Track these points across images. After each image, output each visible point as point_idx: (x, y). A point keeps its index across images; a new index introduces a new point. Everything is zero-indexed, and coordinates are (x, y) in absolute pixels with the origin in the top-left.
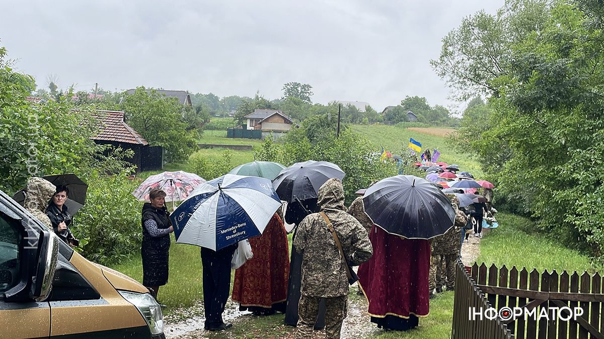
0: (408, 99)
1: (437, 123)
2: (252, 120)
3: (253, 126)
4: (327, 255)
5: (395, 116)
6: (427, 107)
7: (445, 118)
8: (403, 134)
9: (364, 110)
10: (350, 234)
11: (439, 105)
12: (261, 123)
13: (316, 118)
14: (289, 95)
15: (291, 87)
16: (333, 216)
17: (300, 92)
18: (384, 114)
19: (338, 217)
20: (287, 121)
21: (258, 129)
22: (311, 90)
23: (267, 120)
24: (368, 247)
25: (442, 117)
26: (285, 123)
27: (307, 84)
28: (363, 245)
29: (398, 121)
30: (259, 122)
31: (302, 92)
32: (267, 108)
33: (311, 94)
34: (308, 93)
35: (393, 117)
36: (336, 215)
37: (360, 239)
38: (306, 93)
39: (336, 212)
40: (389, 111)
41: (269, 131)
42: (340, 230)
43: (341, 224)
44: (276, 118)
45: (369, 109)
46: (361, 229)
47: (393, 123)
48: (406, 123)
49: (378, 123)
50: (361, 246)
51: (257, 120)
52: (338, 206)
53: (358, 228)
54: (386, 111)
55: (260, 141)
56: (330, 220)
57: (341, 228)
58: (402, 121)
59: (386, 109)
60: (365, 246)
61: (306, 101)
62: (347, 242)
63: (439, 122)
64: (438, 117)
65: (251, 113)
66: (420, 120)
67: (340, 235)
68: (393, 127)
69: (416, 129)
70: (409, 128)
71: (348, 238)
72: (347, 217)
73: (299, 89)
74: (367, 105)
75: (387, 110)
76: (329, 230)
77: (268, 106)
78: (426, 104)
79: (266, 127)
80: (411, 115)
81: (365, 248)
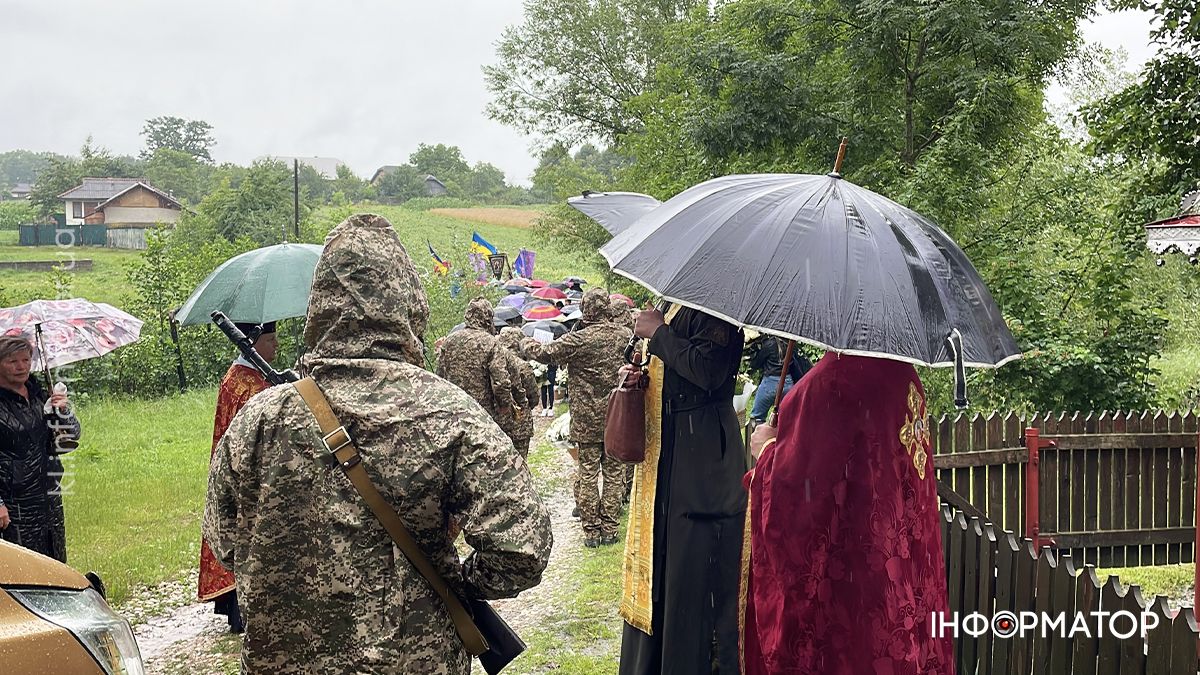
0: (425, 151)
1: (485, 198)
2: (76, 203)
3: (81, 218)
4: (327, 578)
5: (401, 185)
6: (463, 167)
7: (498, 188)
8: (423, 221)
9: (334, 176)
10: (428, 475)
11: (486, 162)
12: (101, 210)
13: (233, 197)
14: (160, 145)
15: (162, 128)
16: (346, 395)
17: (184, 137)
18: (376, 181)
19: (372, 399)
20: (165, 203)
21: (96, 222)
22: (211, 133)
23: (116, 202)
24: (516, 529)
25: (493, 186)
26: (161, 206)
27: (199, 121)
28: (496, 520)
29: (408, 197)
30: (97, 207)
31: (189, 138)
32: (113, 176)
33: (211, 142)
34: (204, 140)
35: (396, 186)
36: (363, 388)
37: (479, 496)
38: (197, 140)
39: (366, 374)
40: (388, 176)
41: (126, 227)
42: (377, 457)
43: (387, 429)
44: (140, 197)
45: (344, 173)
46: (480, 446)
47: (398, 201)
48: (424, 199)
49: (367, 201)
50: (486, 525)
51: (90, 203)
52: (378, 343)
53: (468, 442)
54: (379, 176)
55: (103, 249)
56: (336, 411)
57: (383, 448)
58: (415, 195)
59: (379, 171)
60: (504, 526)
61: (200, 158)
62: (418, 510)
63: (489, 195)
64: (486, 186)
65: (72, 187)
66: (452, 194)
67: (379, 479)
68: (398, 209)
69: (446, 211)
70: (432, 210)
71: (418, 496)
72: (417, 394)
73: (181, 131)
74: (341, 165)
75: (382, 173)
76: (331, 461)
77: (115, 169)
78: (461, 160)
79: (115, 217)
80: (433, 184)
81: (505, 535)
